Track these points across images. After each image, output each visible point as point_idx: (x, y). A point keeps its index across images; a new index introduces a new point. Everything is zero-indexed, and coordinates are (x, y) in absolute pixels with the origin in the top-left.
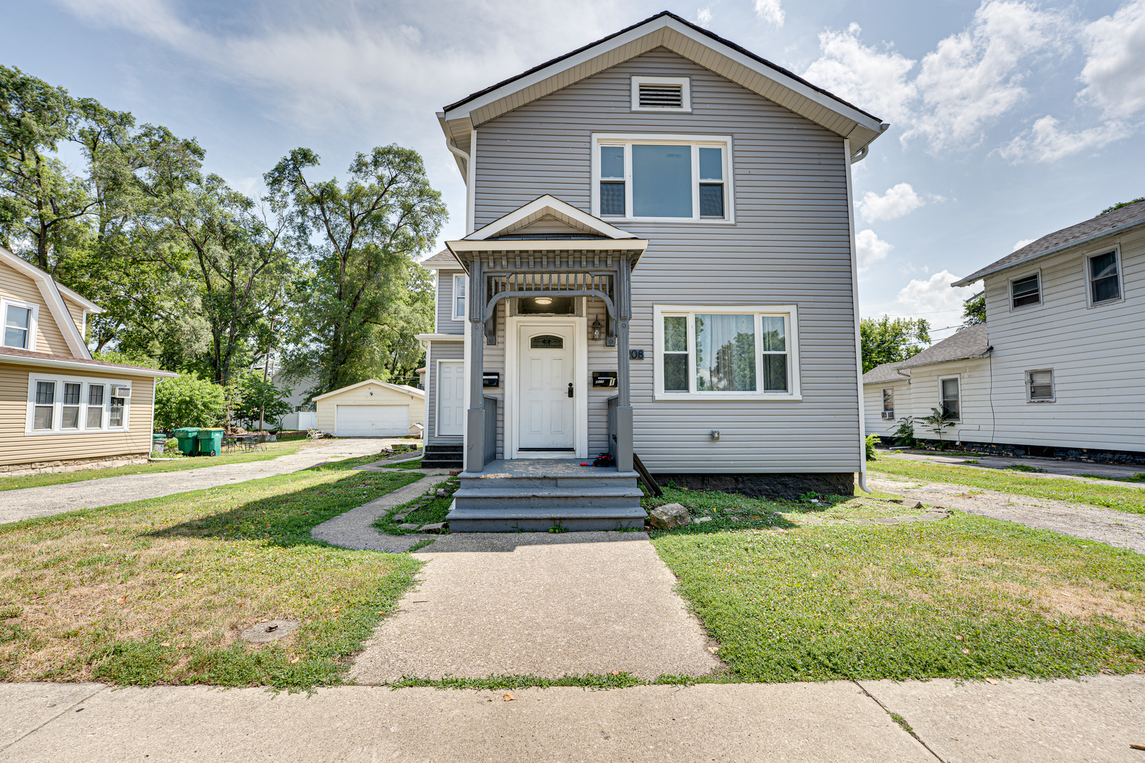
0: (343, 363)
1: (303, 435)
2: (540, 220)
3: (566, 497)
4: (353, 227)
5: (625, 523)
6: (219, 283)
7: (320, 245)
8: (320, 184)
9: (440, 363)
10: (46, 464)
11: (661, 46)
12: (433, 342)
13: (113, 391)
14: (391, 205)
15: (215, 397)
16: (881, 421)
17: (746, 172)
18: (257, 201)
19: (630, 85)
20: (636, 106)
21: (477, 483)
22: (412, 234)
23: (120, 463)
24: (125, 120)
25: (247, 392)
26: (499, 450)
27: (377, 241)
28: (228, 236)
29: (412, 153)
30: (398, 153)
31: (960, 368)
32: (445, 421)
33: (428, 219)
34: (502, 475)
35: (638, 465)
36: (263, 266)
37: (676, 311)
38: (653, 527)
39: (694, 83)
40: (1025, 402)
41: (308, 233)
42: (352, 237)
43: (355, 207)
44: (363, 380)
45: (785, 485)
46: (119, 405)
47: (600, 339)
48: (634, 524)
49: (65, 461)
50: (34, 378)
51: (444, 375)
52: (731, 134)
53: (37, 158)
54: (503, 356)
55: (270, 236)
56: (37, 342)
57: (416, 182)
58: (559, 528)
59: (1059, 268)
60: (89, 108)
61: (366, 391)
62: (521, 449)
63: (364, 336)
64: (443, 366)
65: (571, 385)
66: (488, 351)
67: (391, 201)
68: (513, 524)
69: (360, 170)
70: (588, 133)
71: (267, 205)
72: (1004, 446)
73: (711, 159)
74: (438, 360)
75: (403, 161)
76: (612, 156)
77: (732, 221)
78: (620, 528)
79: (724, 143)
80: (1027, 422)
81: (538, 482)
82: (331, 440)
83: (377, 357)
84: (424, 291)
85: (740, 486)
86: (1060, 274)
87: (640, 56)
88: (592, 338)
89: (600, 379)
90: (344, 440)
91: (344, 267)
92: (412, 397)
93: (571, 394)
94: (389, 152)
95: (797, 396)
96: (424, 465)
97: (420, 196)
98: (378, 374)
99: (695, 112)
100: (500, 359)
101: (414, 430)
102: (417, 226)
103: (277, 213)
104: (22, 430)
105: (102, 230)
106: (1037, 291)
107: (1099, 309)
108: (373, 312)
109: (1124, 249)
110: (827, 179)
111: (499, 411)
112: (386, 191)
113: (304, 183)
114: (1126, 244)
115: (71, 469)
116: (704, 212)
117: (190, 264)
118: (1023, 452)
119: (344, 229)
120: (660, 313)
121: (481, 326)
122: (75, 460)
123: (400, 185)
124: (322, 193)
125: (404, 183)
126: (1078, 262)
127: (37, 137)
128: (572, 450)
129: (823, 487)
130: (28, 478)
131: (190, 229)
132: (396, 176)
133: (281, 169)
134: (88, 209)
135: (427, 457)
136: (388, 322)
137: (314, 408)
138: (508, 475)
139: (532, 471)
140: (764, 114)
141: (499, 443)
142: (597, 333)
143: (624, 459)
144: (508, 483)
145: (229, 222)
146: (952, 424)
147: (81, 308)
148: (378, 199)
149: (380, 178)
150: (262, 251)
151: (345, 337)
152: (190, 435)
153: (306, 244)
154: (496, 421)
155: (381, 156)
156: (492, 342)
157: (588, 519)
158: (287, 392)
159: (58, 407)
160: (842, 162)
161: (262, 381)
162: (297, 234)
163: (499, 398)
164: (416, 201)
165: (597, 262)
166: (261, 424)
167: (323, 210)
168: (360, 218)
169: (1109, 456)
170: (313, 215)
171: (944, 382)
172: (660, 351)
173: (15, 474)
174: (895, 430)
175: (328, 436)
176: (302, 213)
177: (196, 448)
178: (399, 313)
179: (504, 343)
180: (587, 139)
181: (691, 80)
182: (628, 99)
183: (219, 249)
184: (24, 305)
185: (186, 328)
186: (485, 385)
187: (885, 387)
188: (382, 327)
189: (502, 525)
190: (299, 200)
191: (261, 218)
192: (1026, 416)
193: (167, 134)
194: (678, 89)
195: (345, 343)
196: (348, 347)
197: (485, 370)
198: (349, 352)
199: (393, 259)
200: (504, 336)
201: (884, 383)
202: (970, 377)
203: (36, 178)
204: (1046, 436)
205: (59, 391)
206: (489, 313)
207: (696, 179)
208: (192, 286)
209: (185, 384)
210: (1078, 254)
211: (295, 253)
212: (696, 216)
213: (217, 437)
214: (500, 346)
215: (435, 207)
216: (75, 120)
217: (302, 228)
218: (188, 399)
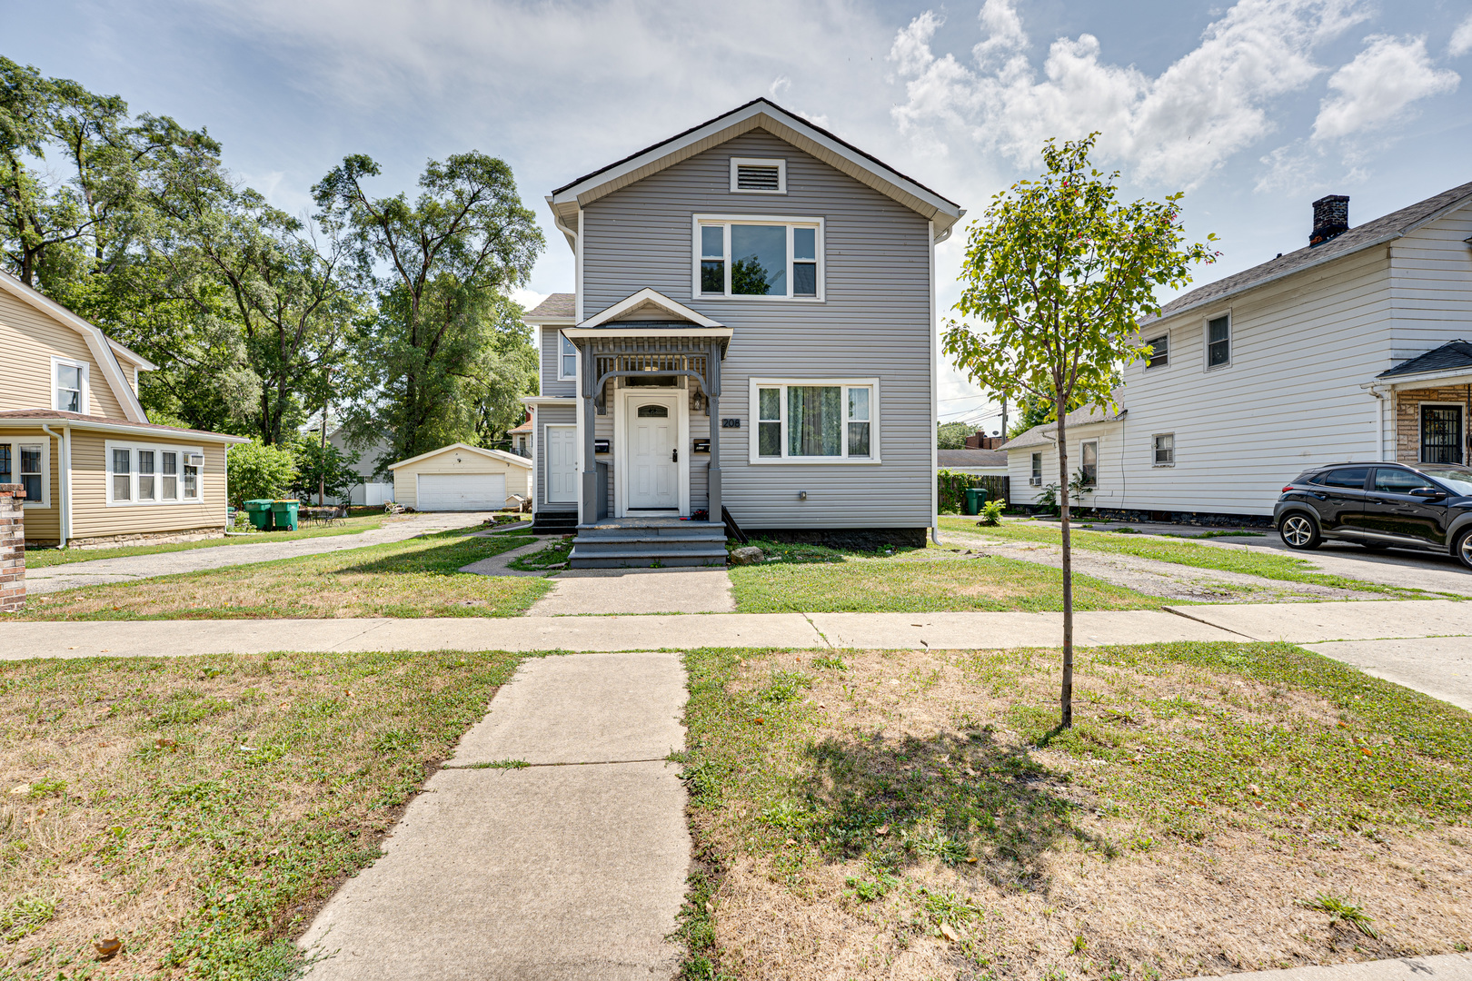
0: (421, 423)
1: (381, 510)
2: (643, 308)
3: (665, 542)
4: (426, 254)
5: (710, 561)
6: (263, 325)
7: (386, 277)
8: (384, 202)
9: (548, 427)
10: (128, 537)
11: (759, 128)
12: (539, 406)
13: (186, 459)
14: (473, 228)
15: (283, 466)
16: (1029, 488)
17: (837, 252)
18: (305, 221)
19: (729, 166)
20: (734, 188)
21: (591, 532)
22: (501, 264)
23: (198, 537)
24: (113, 106)
25: (301, 459)
26: (610, 509)
27: (457, 273)
28: (272, 268)
29: (498, 163)
30: (482, 162)
31: (1099, 431)
32: (554, 487)
33: (519, 247)
34: (613, 526)
35: (726, 515)
36: (316, 304)
37: (770, 383)
38: (731, 562)
39: (790, 165)
40: (1150, 466)
41: (370, 262)
42: (425, 267)
43: (428, 229)
44: (447, 445)
45: (866, 539)
46: (192, 475)
47: (700, 409)
48: (718, 561)
49: (145, 534)
50: (110, 445)
51: (552, 440)
52: (824, 216)
53: (14, 163)
54: (613, 425)
55: (322, 265)
56: (89, 405)
57: (503, 199)
58: (659, 564)
59: (1184, 330)
60: (69, 93)
61: (453, 458)
62: (630, 509)
63: (447, 391)
64: (551, 430)
65: (675, 451)
66: (599, 420)
67: (472, 223)
68: (622, 562)
69: (433, 183)
70: (689, 214)
71: (317, 225)
72: (1131, 512)
73: (804, 238)
74: (546, 425)
75: (488, 172)
76: (713, 235)
77: (823, 300)
78: (707, 563)
79: (817, 224)
80: (1151, 487)
81: (642, 532)
82: (414, 515)
83: (464, 416)
84: (515, 333)
85: (826, 539)
86: (1185, 336)
87: (738, 138)
88: (693, 409)
89: (700, 446)
90: (429, 515)
91: (418, 304)
92: (508, 464)
93: (675, 458)
94: (469, 161)
95: (877, 460)
96: (535, 532)
97: (509, 217)
98: (465, 436)
99: (791, 193)
100: (610, 427)
101: (511, 502)
102: (507, 254)
103: (328, 235)
104: (103, 501)
105: (99, 254)
106: (1166, 352)
107: (1213, 373)
108: (457, 360)
109: (1235, 314)
110: (911, 259)
111: (610, 475)
112: (466, 210)
113: (363, 199)
114: (1236, 309)
115: (151, 542)
116: (798, 289)
117: (227, 300)
118: (1146, 517)
119: (415, 257)
120: (755, 385)
121: (592, 401)
122: (154, 533)
123: (483, 202)
124: (387, 212)
125: (489, 200)
126: (1198, 326)
127: (18, 140)
128: (677, 509)
129: (899, 541)
130: (112, 550)
131: (224, 260)
132: (479, 191)
133: (331, 180)
134: (84, 229)
135: (537, 523)
136: (475, 374)
137: (390, 478)
138: (617, 526)
139: (637, 524)
140: (854, 196)
141: (610, 503)
142: (697, 403)
143: (715, 513)
144: (618, 532)
145: (273, 251)
146: (1090, 490)
147: (132, 365)
148: (456, 221)
149: (459, 194)
150: (314, 285)
151: (422, 392)
152: (263, 508)
153: (368, 276)
154: (607, 483)
155: (459, 166)
156: (602, 412)
157: (681, 557)
158: (355, 458)
159: (135, 476)
160: (925, 243)
161: (319, 445)
162: (357, 263)
163: (610, 462)
164: (504, 223)
165: (691, 346)
166: (321, 498)
167: (388, 233)
168: (436, 243)
169: (1212, 519)
170: (375, 239)
171: (1084, 445)
172: (755, 420)
173: (101, 547)
174: (1040, 498)
175: (410, 510)
176: (362, 236)
177: (271, 521)
178: (489, 364)
179: (613, 413)
180: (688, 220)
181: (787, 162)
182: (726, 180)
183: (263, 285)
184: (74, 363)
185: (231, 383)
186: (597, 452)
187: (1036, 451)
188: (468, 380)
189: (613, 563)
190: (356, 219)
191: (311, 242)
192: (1150, 480)
193: (173, 127)
194: (775, 170)
195: (423, 399)
196: (428, 404)
197: (597, 438)
198: (428, 410)
199: (479, 297)
200: (613, 407)
201: (1032, 446)
202: (1107, 440)
203: (13, 189)
204: (1166, 501)
205: (134, 460)
206: (599, 391)
207: (791, 259)
208: (234, 331)
209: (249, 449)
210: (1198, 317)
211: (355, 288)
212: (790, 294)
213: (293, 510)
214: (610, 415)
215: (527, 231)
216: (56, 111)
217: (362, 256)
218: (254, 467)
